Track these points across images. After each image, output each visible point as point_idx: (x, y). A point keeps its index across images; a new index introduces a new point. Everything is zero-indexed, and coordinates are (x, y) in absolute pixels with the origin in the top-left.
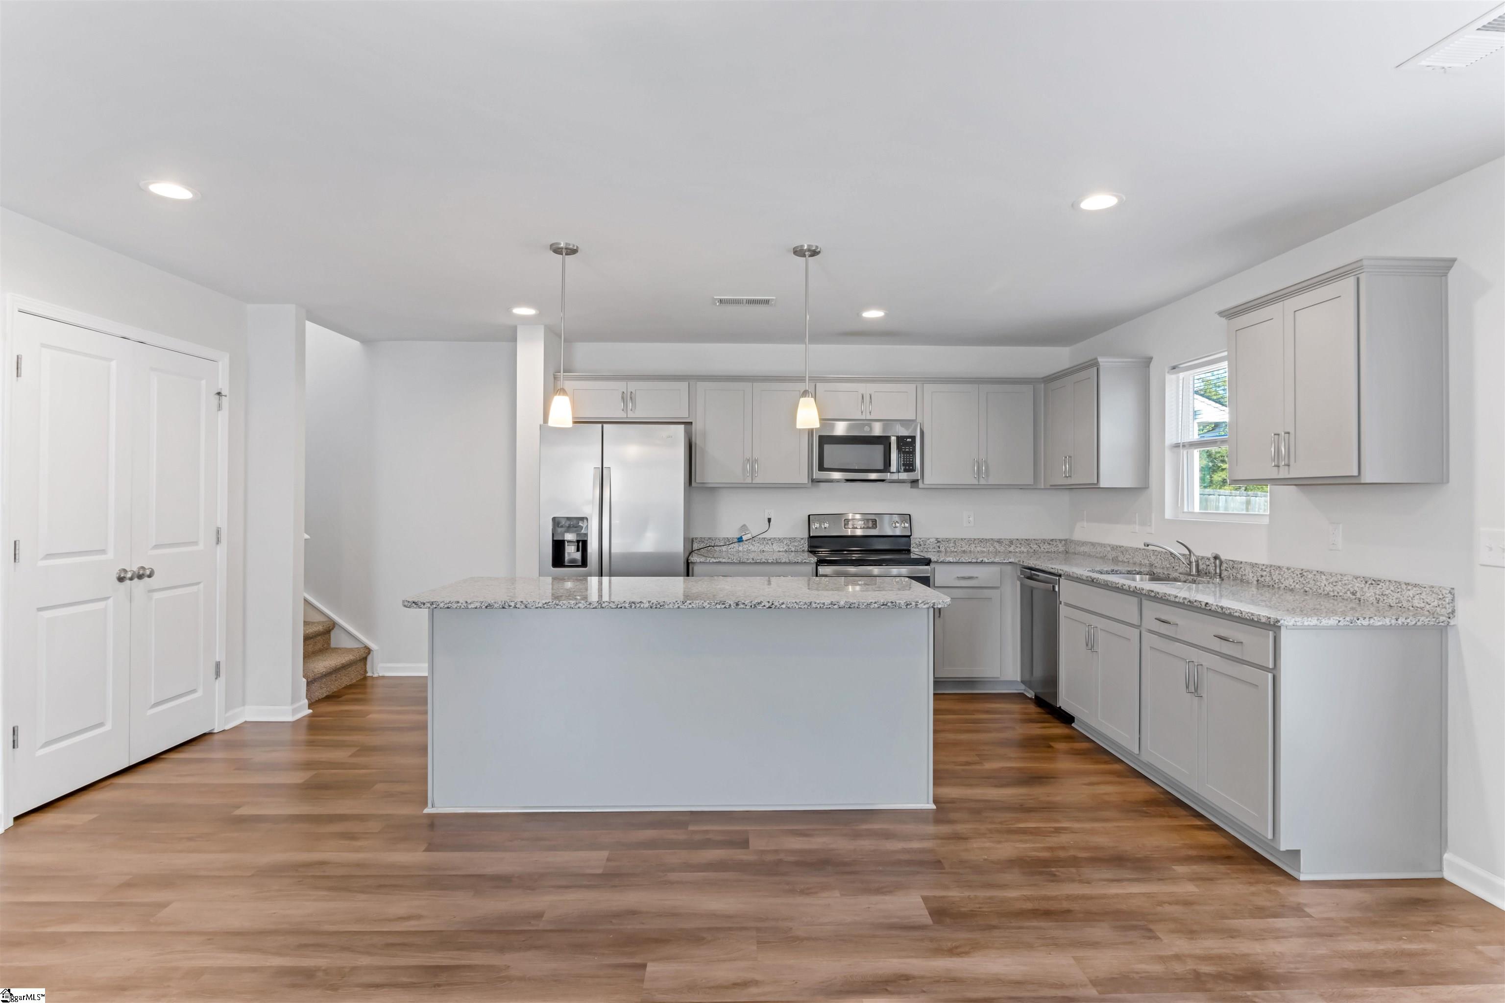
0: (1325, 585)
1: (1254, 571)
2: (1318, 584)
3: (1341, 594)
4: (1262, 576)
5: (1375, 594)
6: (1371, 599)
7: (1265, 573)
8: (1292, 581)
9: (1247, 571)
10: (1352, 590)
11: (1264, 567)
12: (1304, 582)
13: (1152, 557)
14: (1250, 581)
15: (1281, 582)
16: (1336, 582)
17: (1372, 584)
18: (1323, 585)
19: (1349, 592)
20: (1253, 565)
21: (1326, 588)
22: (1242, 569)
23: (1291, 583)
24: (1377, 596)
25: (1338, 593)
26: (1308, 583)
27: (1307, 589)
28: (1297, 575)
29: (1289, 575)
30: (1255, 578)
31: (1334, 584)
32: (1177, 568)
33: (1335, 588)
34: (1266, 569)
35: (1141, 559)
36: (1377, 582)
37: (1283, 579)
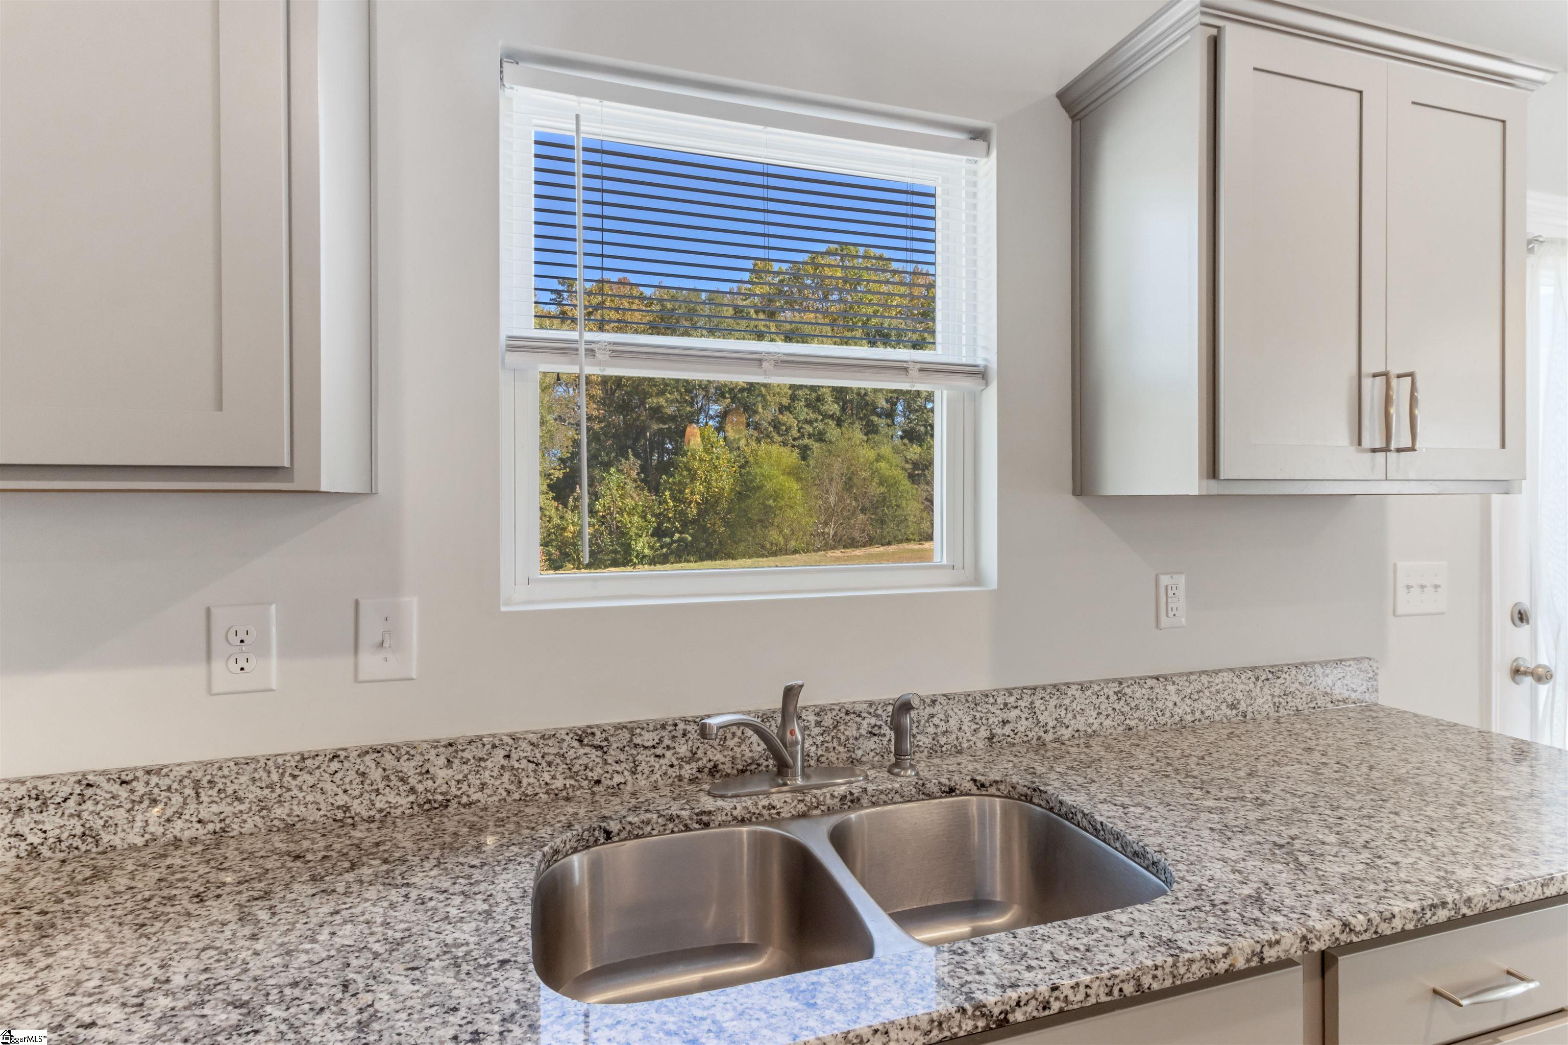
0: (1175, 704)
1: (978, 715)
2: (1160, 705)
3: (1208, 713)
4: (1005, 723)
5: (1273, 696)
6: (1266, 706)
7: (1014, 713)
8: (1095, 714)
9: (953, 722)
10: (1230, 700)
11: (1011, 700)
12: (1126, 709)
13: (442, 774)
14: (965, 745)
15: (1062, 723)
16: (1199, 692)
17: (1268, 680)
18: (1170, 704)
19: (1224, 707)
20: (972, 700)
21: (1176, 709)
22: (936, 720)
23: (1091, 720)
24: (1276, 700)
25: (1202, 712)
26: (1137, 707)
27: (1132, 723)
28: (1108, 698)
29: (1087, 701)
30: (984, 733)
31: (1195, 696)
32: (618, 779)
33: (1196, 705)
34: (1020, 703)
35: (342, 799)
36: (1276, 671)
37: (1070, 715)
